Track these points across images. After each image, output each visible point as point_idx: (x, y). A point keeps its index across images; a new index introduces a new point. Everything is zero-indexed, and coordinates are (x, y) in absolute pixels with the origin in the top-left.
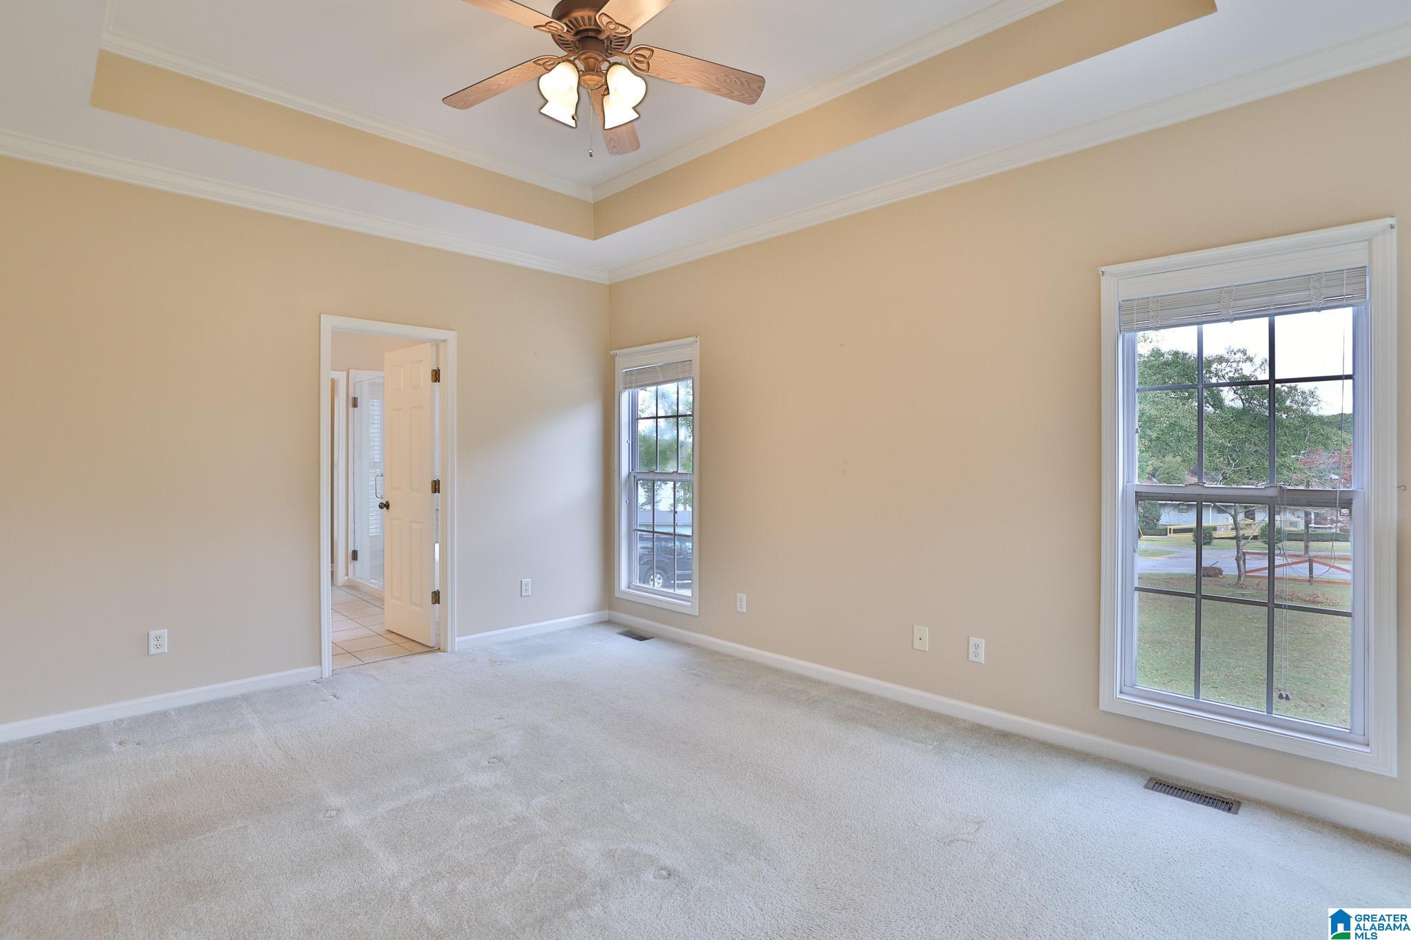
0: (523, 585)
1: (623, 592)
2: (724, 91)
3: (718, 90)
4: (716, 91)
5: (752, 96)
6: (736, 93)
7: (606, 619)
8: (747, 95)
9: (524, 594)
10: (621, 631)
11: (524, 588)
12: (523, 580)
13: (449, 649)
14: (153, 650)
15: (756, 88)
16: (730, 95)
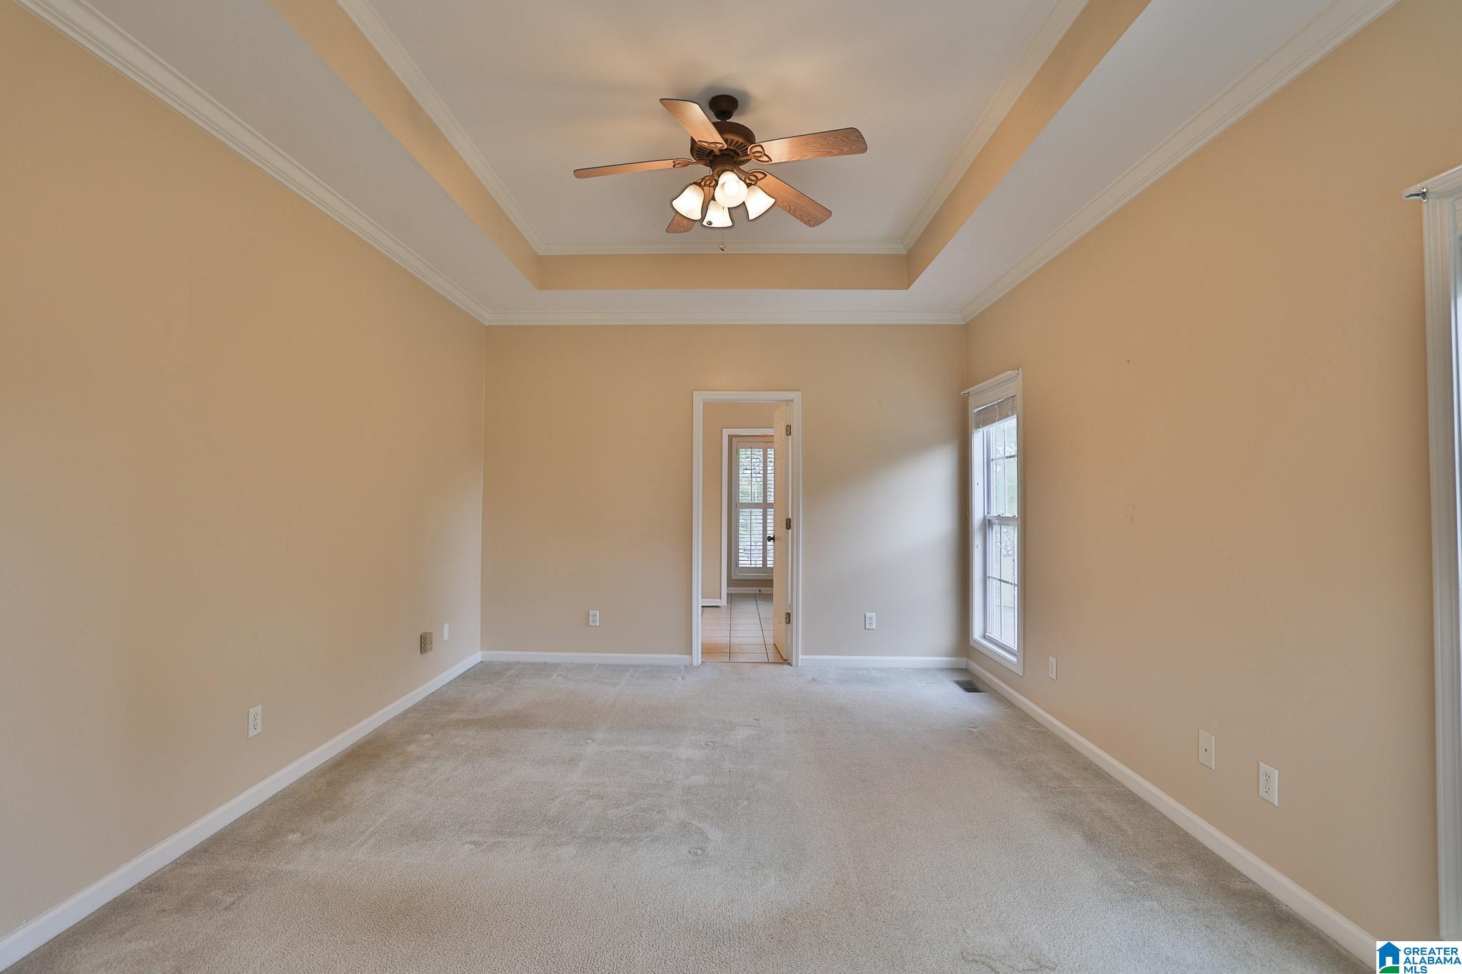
0: (867, 619)
1: (975, 641)
2: (836, 151)
3: (830, 153)
4: (829, 153)
5: (859, 146)
6: (846, 149)
7: (964, 667)
8: (854, 147)
9: (868, 627)
10: (956, 679)
11: (868, 621)
12: (867, 614)
13: (794, 664)
14: (591, 624)
15: (856, 138)
16: (842, 153)
